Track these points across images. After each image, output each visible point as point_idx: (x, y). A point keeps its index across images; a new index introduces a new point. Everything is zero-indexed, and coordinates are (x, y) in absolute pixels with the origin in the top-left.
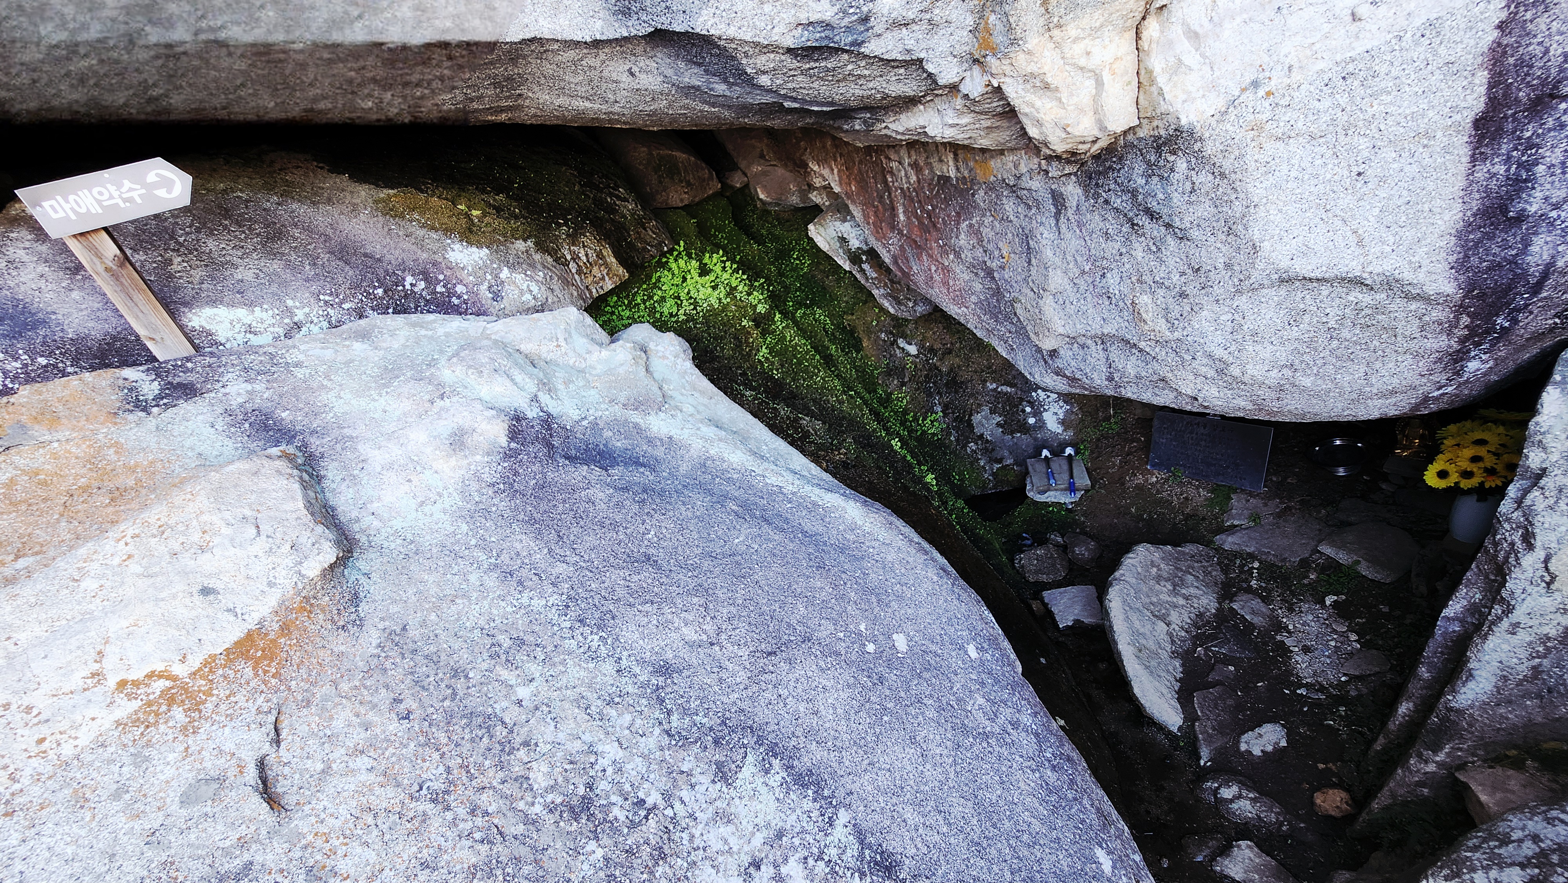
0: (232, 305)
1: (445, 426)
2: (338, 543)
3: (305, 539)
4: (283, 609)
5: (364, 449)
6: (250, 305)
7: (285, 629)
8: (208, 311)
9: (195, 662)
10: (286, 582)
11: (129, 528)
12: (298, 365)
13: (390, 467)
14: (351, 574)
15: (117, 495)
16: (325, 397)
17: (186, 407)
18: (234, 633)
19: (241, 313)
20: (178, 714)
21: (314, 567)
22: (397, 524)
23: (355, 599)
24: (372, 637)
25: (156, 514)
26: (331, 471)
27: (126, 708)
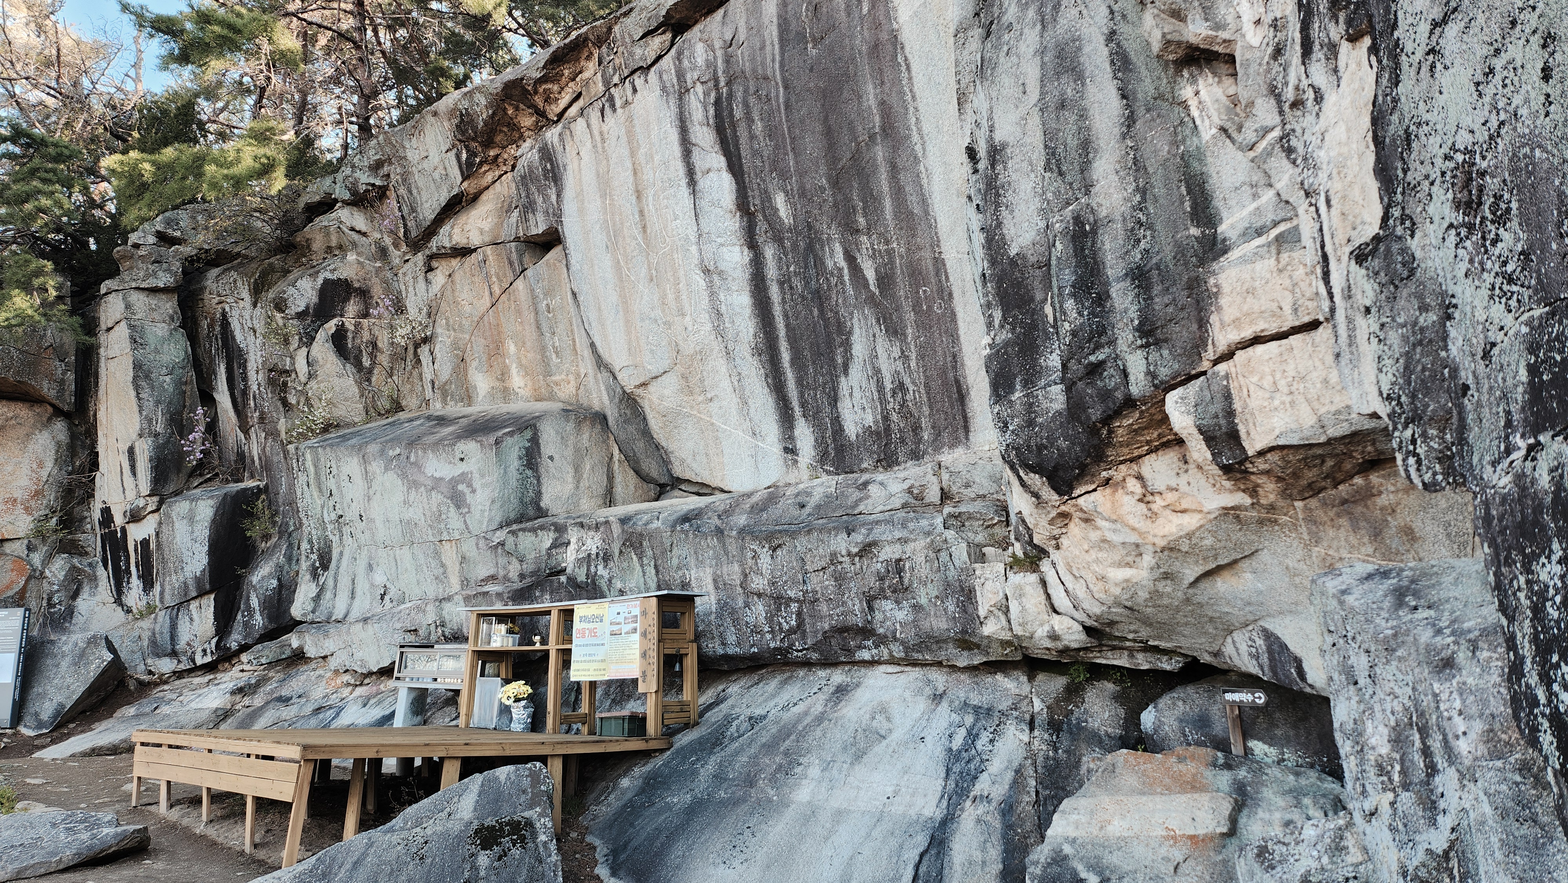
0: (1265, 743)
1: (1288, 817)
2: (1230, 829)
3: (1223, 822)
4: (1206, 835)
5: (1260, 811)
6: (1271, 745)
7: (1203, 840)
8: (1256, 742)
9: (1181, 833)
10: (1211, 829)
11: (1189, 796)
12: (1267, 774)
13: (1261, 819)
14: (1228, 841)
15: (1193, 787)
16: (1265, 789)
17: (1225, 772)
18: (1192, 832)
19: (1266, 747)
20: (1172, 842)
21: (1219, 830)
22: (1251, 837)
23: (1224, 847)
24: (1220, 858)
25: (1196, 796)
26: (1245, 812)
27: (1164, 833)
